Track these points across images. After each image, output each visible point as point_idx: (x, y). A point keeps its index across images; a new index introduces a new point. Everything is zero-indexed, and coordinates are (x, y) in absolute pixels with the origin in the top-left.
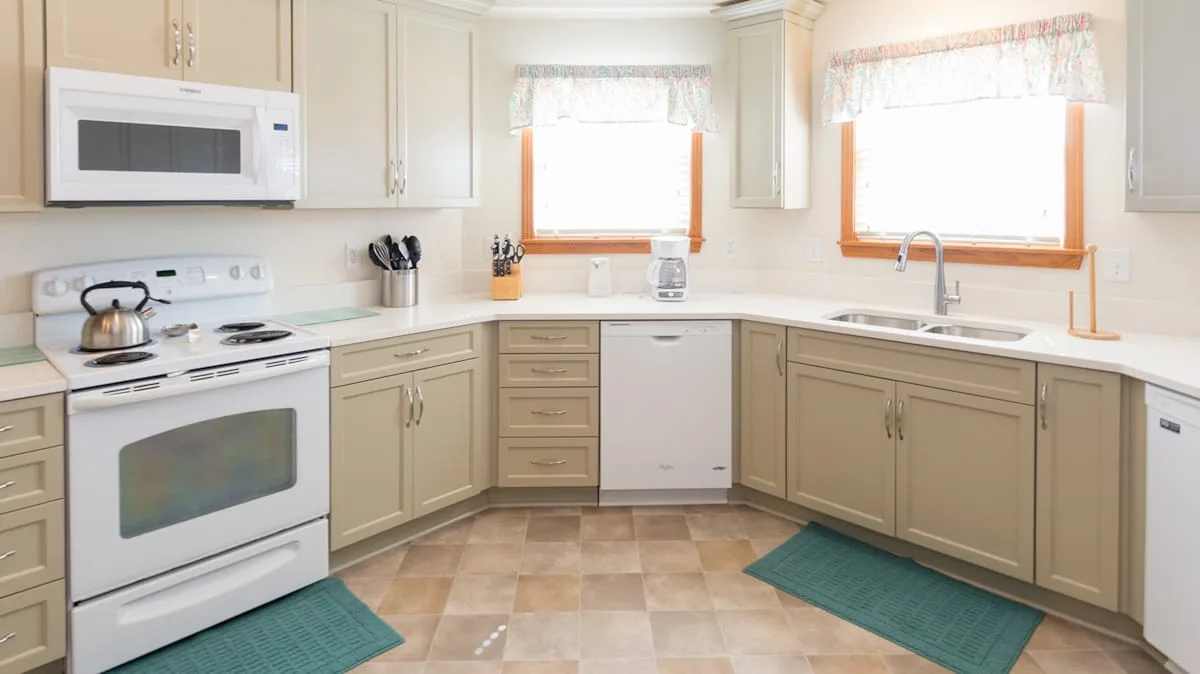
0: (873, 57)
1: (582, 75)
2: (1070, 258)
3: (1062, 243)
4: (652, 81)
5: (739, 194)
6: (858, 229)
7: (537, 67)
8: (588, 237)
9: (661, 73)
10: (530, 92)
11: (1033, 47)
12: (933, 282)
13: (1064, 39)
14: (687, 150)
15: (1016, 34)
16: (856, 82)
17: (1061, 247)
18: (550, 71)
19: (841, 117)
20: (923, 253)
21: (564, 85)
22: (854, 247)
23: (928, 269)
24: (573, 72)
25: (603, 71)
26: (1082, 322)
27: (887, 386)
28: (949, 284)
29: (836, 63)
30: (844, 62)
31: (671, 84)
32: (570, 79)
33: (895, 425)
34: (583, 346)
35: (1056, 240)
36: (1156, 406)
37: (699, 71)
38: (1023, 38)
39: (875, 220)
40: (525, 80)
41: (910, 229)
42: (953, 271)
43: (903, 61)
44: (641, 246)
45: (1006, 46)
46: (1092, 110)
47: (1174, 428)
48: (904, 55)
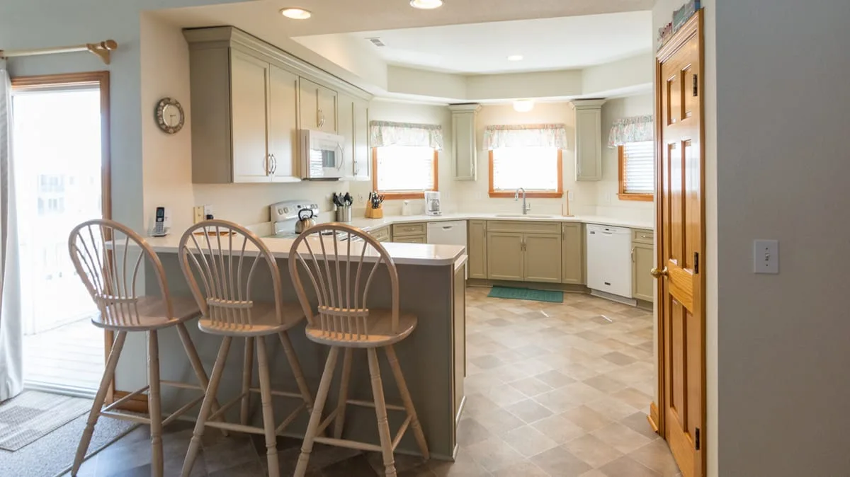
0: (501, 128)
1: (398, 126)
2: (559, 195)
3: (557, 190)
4: (422, 130)
5: (457, 175)
6: (495, 188)
7: (382, 122)
8: (396, 193)
9: (426, 127)
10: (380, 131)
11: (550, 131)
12: (522, 205)
13: (558, 130)
14: (432, 157)
15: (545, 127)
16: (495, 137)
17: (556, 192)
18: (387, 124)
19: (490, 149)
20: (520, 195)
21: (391, 130)
22: (493, 194)
23: (521, 200)
24: (396, 125)
25: (406, 125)
26: (565, 213)
27: (521, 235)
28: (527, 205)
29: (488, 129)
30: (491, 129)
31: (430, 132)
32: (394, 128)
33: (524, 247)
34: (420, 232)
35: (555, 190)
36: (589, 228)
37: (439, 127)
38: (547, 128)
39: (500, 184)
40: (377, 127)
41: (516, 188)
42: (528, 201)
43: (511, 131)
44: (421, 196)
45: (542, 130)
46: (564, 151)
47: (594, 233)
48: (511, 129)
